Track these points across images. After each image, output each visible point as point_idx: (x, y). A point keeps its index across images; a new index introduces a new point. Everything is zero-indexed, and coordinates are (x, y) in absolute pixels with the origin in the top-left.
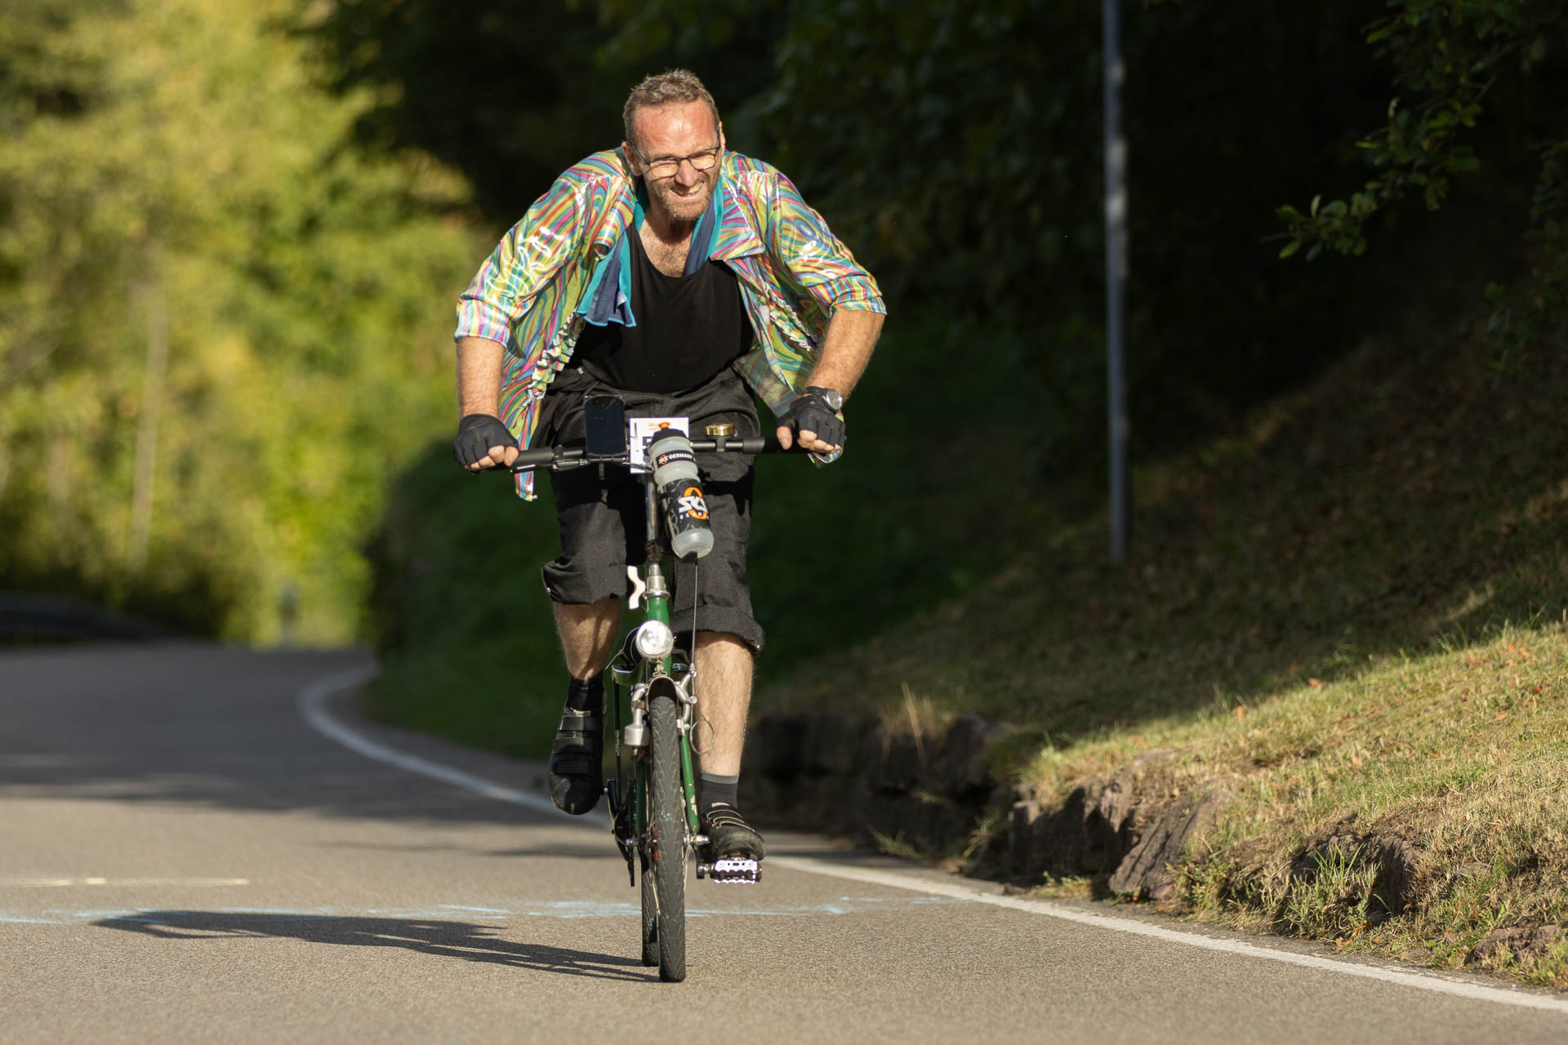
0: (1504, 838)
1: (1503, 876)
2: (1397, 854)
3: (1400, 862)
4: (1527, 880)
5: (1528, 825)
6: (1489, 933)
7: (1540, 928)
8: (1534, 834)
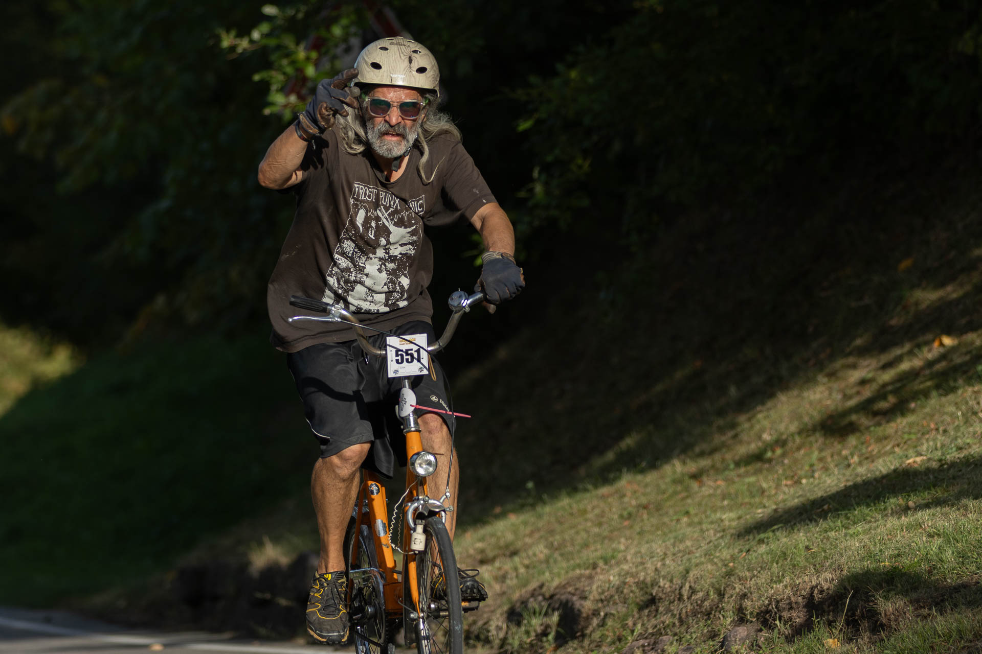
0: (634, 588)
1: (636, 610)
2: (570, 604)
3: (572, 609)
4: (650, 611)
5: (648, 579)
6: (629, 644)
7: (661, 638)
8: (652, 585)
